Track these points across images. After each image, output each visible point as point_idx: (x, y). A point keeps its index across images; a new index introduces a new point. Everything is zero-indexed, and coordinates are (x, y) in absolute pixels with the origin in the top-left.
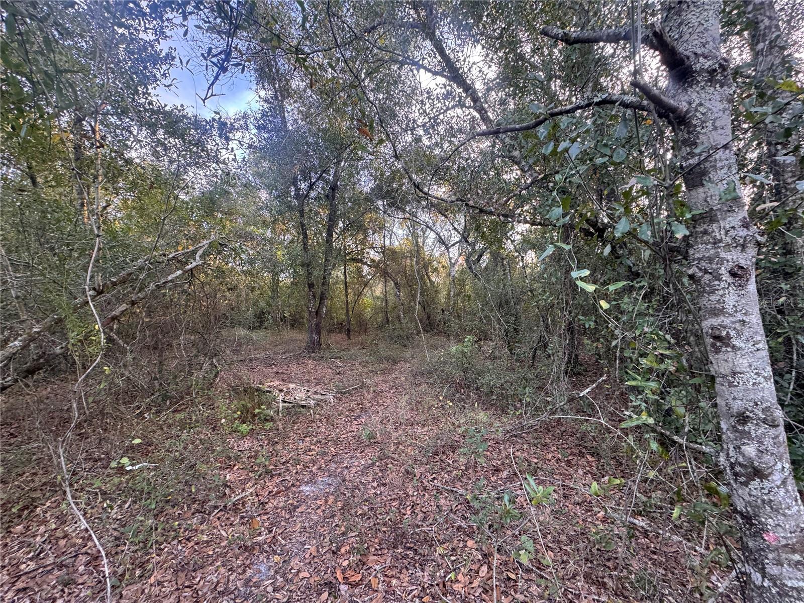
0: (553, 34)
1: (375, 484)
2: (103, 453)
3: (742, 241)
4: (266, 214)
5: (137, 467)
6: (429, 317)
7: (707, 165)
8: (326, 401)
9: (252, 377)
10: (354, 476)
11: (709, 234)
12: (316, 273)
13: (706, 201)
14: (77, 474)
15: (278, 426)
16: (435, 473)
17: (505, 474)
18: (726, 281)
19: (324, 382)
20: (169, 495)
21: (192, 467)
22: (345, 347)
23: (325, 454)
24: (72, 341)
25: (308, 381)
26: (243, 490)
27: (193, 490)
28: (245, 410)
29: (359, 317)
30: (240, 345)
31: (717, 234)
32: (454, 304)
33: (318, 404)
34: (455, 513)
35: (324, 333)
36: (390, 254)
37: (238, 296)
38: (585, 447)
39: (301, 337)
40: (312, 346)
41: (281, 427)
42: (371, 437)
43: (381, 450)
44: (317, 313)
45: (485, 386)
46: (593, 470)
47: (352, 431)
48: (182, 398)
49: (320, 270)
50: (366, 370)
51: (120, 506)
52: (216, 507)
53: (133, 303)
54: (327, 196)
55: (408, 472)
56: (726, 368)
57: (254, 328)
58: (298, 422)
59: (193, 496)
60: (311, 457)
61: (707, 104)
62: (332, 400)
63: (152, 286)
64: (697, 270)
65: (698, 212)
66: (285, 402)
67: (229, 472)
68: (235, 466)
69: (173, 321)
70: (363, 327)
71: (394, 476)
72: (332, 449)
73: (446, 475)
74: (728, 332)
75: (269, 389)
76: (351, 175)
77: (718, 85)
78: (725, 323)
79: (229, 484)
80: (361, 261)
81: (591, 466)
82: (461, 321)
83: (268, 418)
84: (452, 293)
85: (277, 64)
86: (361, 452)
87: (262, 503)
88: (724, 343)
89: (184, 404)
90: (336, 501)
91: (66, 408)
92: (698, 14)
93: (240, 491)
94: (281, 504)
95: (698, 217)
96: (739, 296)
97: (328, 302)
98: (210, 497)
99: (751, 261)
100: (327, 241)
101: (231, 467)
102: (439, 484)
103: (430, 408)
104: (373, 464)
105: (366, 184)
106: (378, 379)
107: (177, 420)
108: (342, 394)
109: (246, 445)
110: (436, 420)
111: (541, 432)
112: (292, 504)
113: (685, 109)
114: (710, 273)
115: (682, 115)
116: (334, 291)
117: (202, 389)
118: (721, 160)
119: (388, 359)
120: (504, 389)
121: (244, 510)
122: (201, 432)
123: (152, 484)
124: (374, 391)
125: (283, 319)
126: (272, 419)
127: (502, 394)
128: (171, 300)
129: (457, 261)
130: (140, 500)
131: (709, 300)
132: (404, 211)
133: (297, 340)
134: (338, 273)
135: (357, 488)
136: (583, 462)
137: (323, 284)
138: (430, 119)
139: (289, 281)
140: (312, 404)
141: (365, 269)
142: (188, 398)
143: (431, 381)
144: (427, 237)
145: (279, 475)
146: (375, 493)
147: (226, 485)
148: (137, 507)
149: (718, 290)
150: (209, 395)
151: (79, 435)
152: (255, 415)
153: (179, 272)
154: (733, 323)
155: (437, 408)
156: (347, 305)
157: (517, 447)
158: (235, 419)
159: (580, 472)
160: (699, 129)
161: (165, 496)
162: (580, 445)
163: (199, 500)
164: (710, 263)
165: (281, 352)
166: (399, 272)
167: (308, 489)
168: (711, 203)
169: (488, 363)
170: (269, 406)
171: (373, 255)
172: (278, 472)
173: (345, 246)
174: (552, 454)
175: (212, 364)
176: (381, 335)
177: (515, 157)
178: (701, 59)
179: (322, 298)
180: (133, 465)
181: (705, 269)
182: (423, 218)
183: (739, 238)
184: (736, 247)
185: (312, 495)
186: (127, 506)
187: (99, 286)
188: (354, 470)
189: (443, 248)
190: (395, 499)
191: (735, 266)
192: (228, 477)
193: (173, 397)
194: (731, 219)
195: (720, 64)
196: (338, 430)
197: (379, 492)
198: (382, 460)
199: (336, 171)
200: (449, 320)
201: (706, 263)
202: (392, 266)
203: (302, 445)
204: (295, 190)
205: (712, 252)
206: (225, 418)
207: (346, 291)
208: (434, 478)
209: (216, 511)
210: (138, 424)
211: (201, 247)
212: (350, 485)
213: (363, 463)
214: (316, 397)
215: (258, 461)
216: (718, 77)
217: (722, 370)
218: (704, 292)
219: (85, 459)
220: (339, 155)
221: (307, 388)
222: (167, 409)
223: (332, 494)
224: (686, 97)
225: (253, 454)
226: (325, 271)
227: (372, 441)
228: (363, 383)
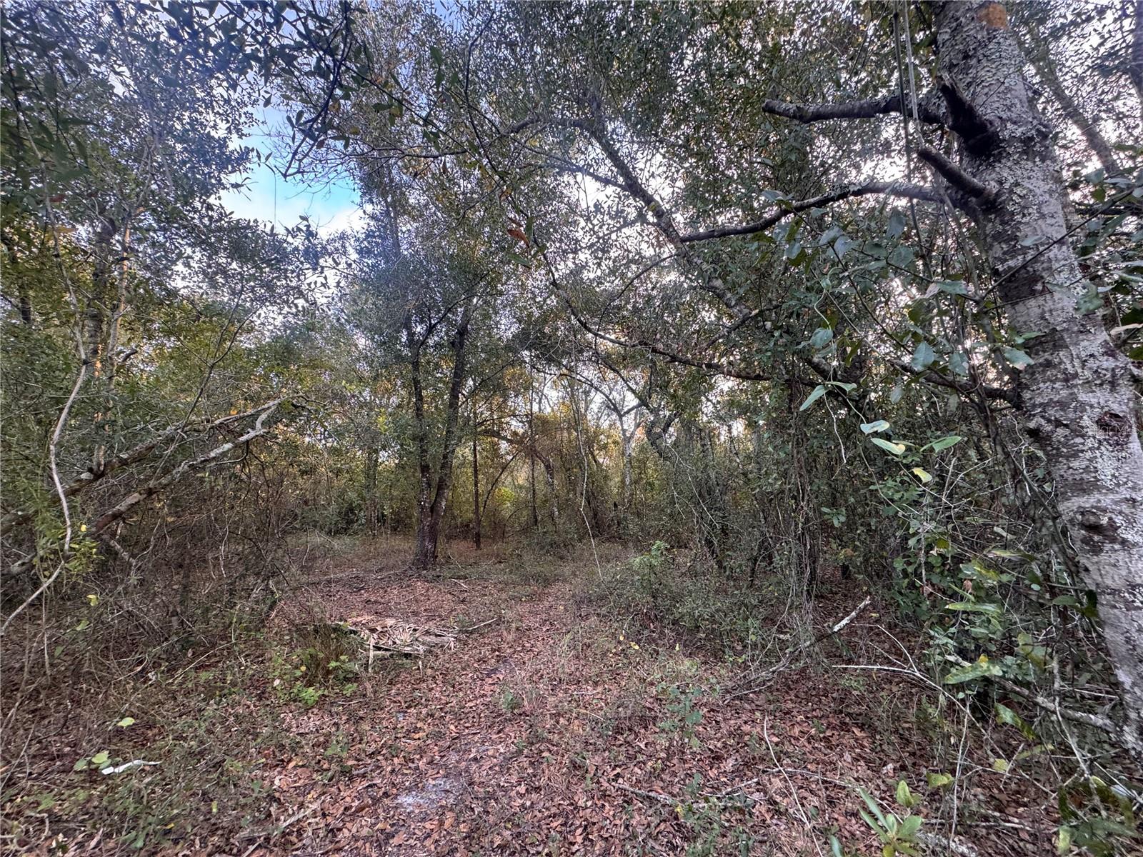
0: (781, 110)
1: (522, 789)
2: (68, 745)
3: (1109, 375)
4: (364, 368)
5: (121, 768)
6: (595, 515)
7: (1038, 266)
8: (442, 646)
9: (328, 608)
10: (488, 775)
11: (1055, 366)
12: (432, 450)
13: (1043, 318)
14: (14, 784)
15: (365, 689)
16: (620, 767)
17: (729, 765)
18: (1094, 438)
19: (440, 616)
20: (172, 820)
21: (219, 765)
22: (472, 561)
23: (439, 736)
24: (41, 553)
25: (416, 614)
26: (301, 806)
27: (215, 810)
28: (314, 663)
29: (494, 515)
30: (314, 559)
31: (1069, 367)
32: (631, 495)
33: (431, 652)
34: (656, 839)
35: (441, 539)
36: (539, 424)
37: (317, 483)
38: (849, 715)
39: (406, 546)
40: (423, 559)
41: (370, 690)
42: (514, 705)
43: (531, 726)
44: (432, 509)
45: (687, 618)
46: (866, 753)
47: (484, 695)
48: (214, 645)
49: (440, 446)
50: (504, 596)
51: (81, 845)
52: (251, 841)
53: (150, 492)
54: (453, 344)
55: (575, 766)
56: (1116, 577)
57: (337, 532)
58: (398, 682)
59: (213, 821)
60: (418, 742)
61: (1026, 184)
62: (452, 644)
63: (184, 467)
64: (1043, 422)
65: (1034, 335)
66: (379, 649)
67: (280, 773)
68: (290, 761)
69: (211, 522)
70: (500, 531)
71: (553, 774)
72: (452, 727)
73: (636, 769)
74: (1110, 519)
75: (353, 628)
76: (487, 316)
77: (1037, 159)
78: (1103, 504)
79: (277, 795)
80: (498, 434)
81: (862, 747)
82: (642, 519)
83: (351, 675)
84: (627, 481)
85: (390, 172)
86: (499, 732)
87: (332, 830)
88: (1106, 537)
89: (215, 656)
90: (457, 822)
91: (17, 665)
92: (994, 71)
93: (295, 808)
94: (365, 831)
95: (1032, 343)
96: (1119, 460)
97: (448, 494)
98: (243, 822)
99: (1127, 405)
100: (451, 405)
101: (283, 764)
102: (626, 786)
103: (604, 655)
104: (519, 752)
105: (507, 327)
106: (524, 609)
107: (202, 682)
108: (467, 633)
109: (311, 724)
110: (615, 675)
111: (778, 690)
112: (382, 831)
113: (995, 191)
114: (1066, 426)
115: (992, 198)
116: (458, 478)
117: (247, 629)
118: (1057, 260)
119: (536, 577)
120: (714, 622)
121: (300, 845)
122: (239, 703)
123: (145, 800)
124: (517, 629)
125: (382, 519)
126: (356, 678)
127: (713, 629)
128: (212, 489)
129: (633, 434)
130: (119, 832)
131: (1069, 468)
132: (559, 365)
133: (399, 551)
134: (464, 452)
135: (492, 796)
136: (847, 740)
137: (443, 466)
138: (599, 238)
139: (392, 463)
140: (422, 652)
141: (504, 446)
142: (224, 644)
143: (604, 611)
144: (591, 401)
145: (364, 776)
146: (523, 805)
147: (272, 799)
148: (111, 844)
149: (1082, 451)
150: (256, 640)
151: (33, 712)
152: (329, 672)
153: (228, 446)
154: (1116, 503)
155: (615, 654)
156: (477, 497)
157: (744, 718)
158: (297, 679)
159: (847, 757)
160: (1018, 217)
161: (164, 822)
162: (841, 712)
163: (223, 828)
164: (1062, 410)
165: (375, 569)
166: (552, 450)
167: (410, 800)
168: (1052, 321)
169: (688, 582)
170: (353, 656)
171: (516, 426)
172: (362, 771)
173: (475, 413)
174: (800, 729)
175: (267, 588)
176: (526, 542)
177: (716, 288)
178: (1009, 125)
179: (441, 487)
180: (116, 765)
181: (1056, 420)
182: (585, 374)
183: (1104, 372)
184: (1101, 385)
185: (417, 811)
186: (93, 843)
187: (99, 465)
188: (487, 765)
189: (615, 416)
190: (555, 815)
191: (1106, 413)
192: (277, 782)
193: (200, 644)
194: (1086, 343)
195: (1038, 130)
196: (461, 694)
197: (528, 803)
198: (532, 744)
199: (466, 310)
200: (625, 519)
201: (1057, 411)
202: (543, 443)
203: (403, 721)
204: (408, 334)
205: (1064, 393)
206: (280, 677)
207: (476, 477)
208: (618, 775)
209: (251, 848)
210: (135, 689)
211: (265, 410)
212: (481, 791)
213: (502, 750)
214: (428, 639)
215: (329, 752)
216: (1037, 148)
217: (1109, 582)
218: (1059, 455)
219: (34, 757)
220: (472, 288)
221: (413, 626)
222: (189, 663)
223: (451, 810)
224: (994, 175)
225: (322, 739)
226: (446, 447)
227: (516, 711)
228: (500, 617)
